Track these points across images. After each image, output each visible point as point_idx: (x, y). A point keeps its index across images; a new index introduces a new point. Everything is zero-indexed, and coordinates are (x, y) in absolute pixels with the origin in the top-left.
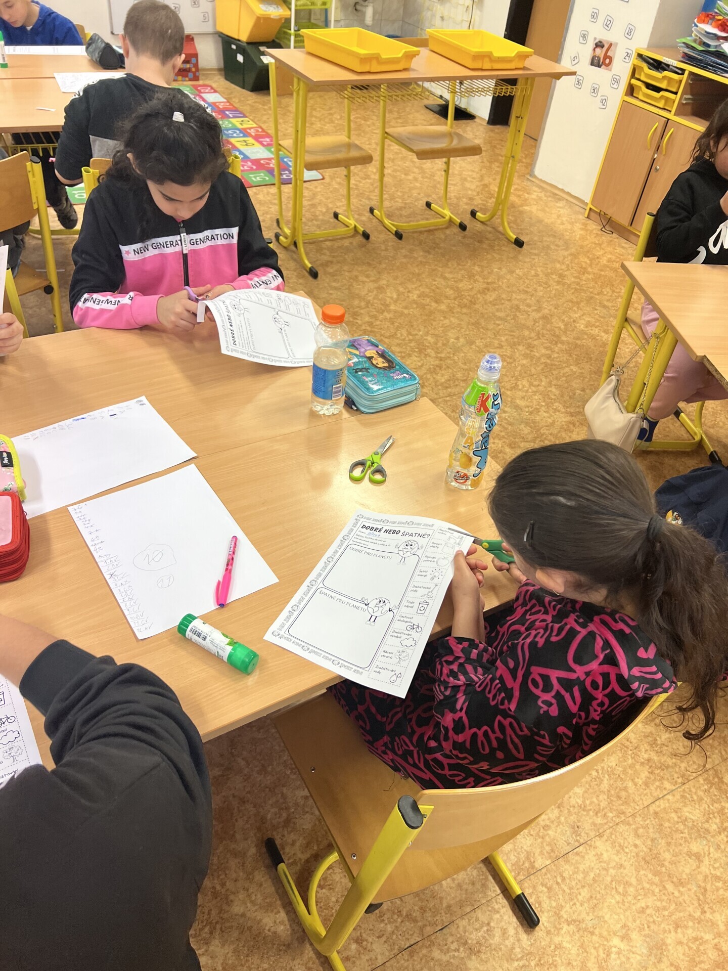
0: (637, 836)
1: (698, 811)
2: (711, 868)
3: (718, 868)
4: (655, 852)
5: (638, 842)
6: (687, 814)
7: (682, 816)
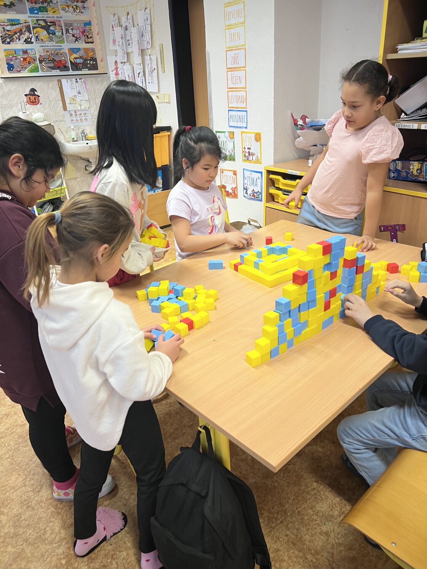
0: (288, 529)
1: (325, 505)
2: (336, 540)
3: (340, 538)
4: (299, 537)
5: (288, 533)
6: (319, 508)
7: (315, 510)
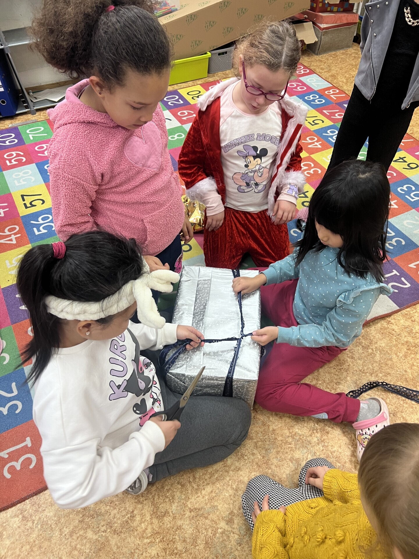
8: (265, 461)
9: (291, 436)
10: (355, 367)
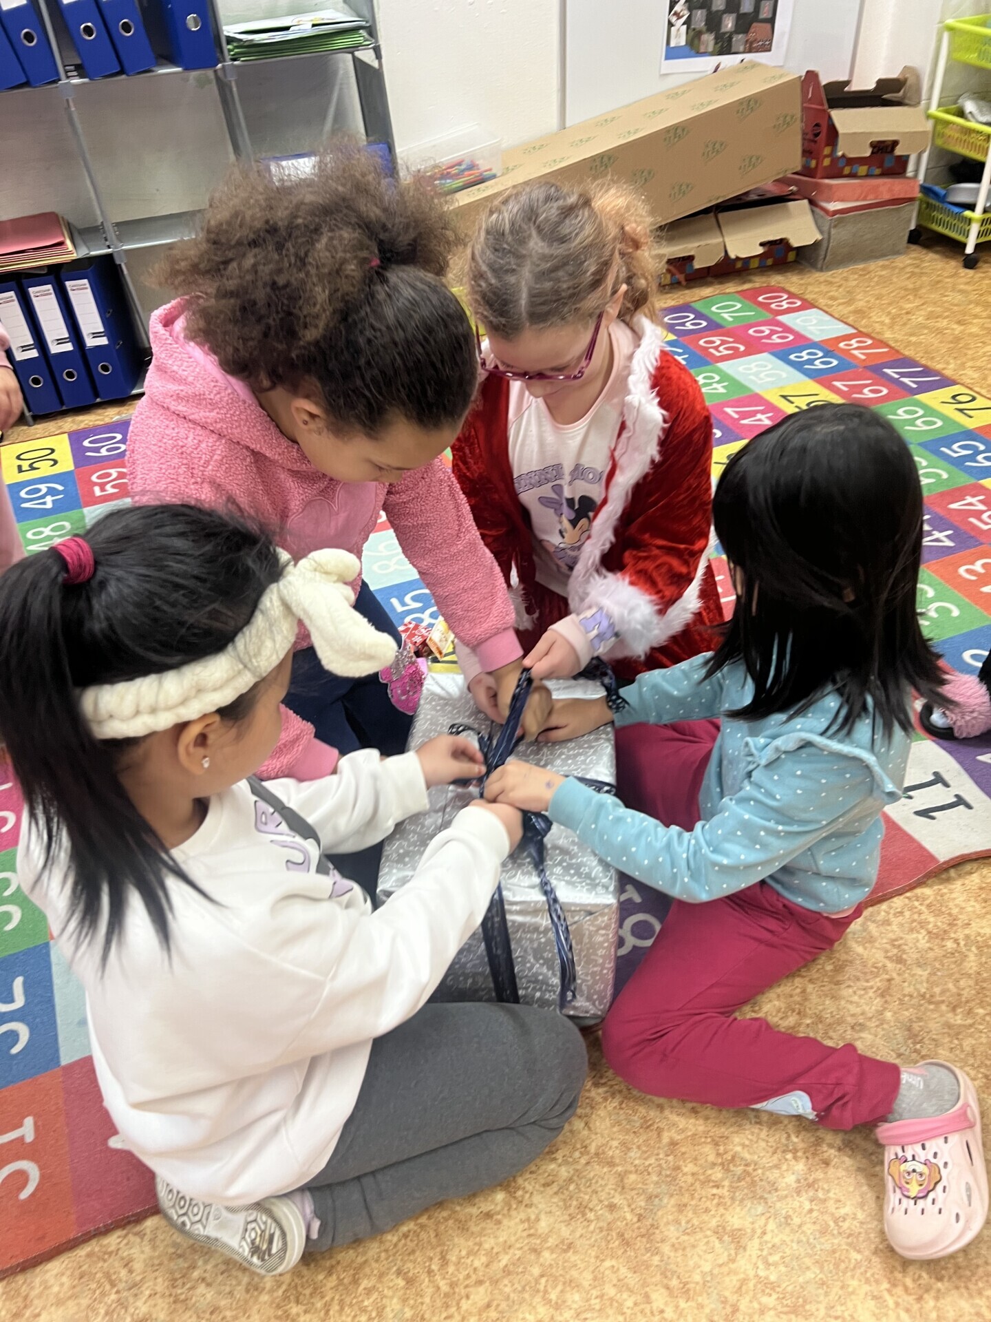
8: (643, 1231)
9: (722, 1164)
10: (906, 984)
